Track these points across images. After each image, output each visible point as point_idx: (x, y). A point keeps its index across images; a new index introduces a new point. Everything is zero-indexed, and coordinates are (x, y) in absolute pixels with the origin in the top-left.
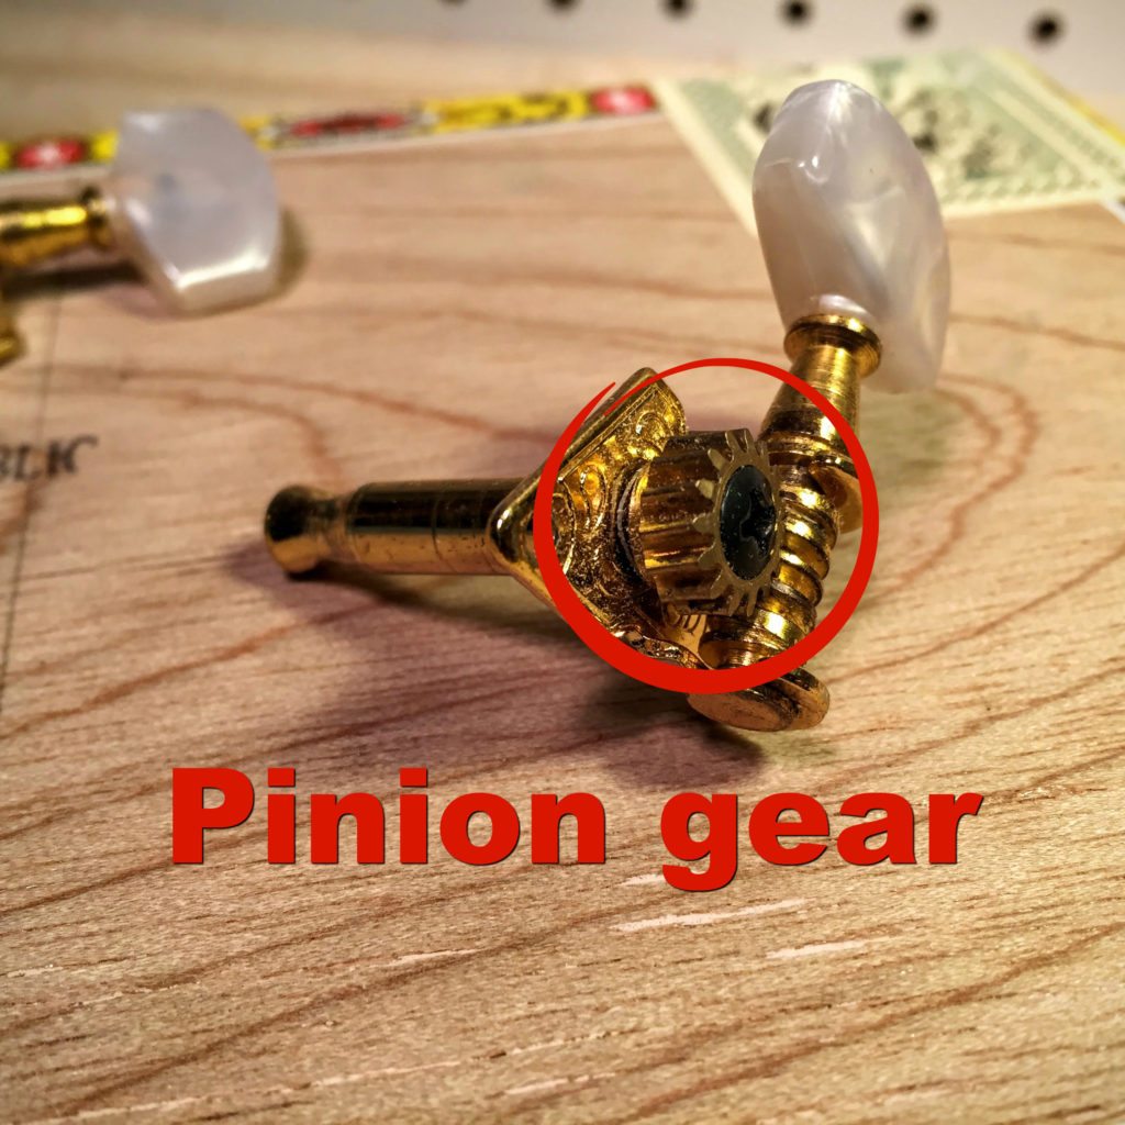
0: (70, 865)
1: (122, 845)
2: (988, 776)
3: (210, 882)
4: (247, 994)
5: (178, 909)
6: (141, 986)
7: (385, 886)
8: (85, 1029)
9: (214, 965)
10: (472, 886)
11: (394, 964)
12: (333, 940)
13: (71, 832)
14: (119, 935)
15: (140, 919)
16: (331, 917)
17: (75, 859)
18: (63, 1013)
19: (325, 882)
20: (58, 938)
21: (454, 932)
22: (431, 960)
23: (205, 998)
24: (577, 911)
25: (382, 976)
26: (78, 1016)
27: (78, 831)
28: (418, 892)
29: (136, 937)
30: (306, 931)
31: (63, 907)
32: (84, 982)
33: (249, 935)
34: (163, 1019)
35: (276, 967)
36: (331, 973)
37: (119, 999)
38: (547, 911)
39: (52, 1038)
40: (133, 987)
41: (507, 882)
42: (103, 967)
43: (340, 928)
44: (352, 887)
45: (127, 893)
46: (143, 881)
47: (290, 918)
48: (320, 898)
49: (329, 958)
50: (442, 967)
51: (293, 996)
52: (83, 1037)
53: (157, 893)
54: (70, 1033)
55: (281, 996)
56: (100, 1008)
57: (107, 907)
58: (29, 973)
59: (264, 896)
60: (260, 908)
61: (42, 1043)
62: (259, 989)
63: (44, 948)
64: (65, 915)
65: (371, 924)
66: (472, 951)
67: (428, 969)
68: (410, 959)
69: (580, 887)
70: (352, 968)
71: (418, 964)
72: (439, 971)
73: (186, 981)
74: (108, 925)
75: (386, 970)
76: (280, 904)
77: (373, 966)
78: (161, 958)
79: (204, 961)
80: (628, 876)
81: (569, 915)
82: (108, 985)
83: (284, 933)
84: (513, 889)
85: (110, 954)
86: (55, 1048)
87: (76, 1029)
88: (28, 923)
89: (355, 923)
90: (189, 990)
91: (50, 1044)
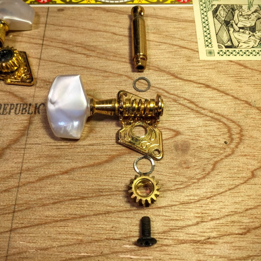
0: (29, 220)
1: (38, 217)
2: (196, 236)
3: (52, 229)
4: (55, 255)
5: (46, 234)
6: (38, 249)
7: (82, 237)
8: (28, 257)
9: (50, 248)
10: (96, 241)
11: (80, 255)
12: (70, 247)
13: (30, 212)
14: (35, 238)
15: (39, 235)
16: (71, 242)
17: (30, 219)
18: (25, 252)
19: (71, 234)
20: (26, 236)
21: (91, 250)
22: (86, 255)
23: (48, 254)
24: (113, 250)
25: (77, 257)
26: (27, 253)
27: (31, 212)
28: (87, 240)
29: (38, 239)
30: (67, 244)
31: (27, 230)
32: (29, 246)
33: (57, 243)
34: (41, 257)
35: (60, 250)
36: (69, 254)
37: (34, 251)
38: (108, 249)
39: (23, 257)
40: (37, 249)
41: (103, 241)
42: (32, 244)
43: (72, 245)
44: (76, 236)
45: (38, 228)
46: (41, 226)
47: (64, 241)
48: (70, 237)
49: (69, 251)
50: (88, 257)
51: (62, 258)
52: (27, 258)
53: (43, 230)
54: (25, 256)
55: (61, 257)
56: (31, 252)
57: (34, 231)
58: (21, 242)
59: (61, 235)
60: (59, 237)
61: (21, 258)
62: (57, 255)
63: (23, 237)
64: (27, 231)
65: (78, 245)
66: (93, 255)
67: (85, 257)
68: (83, 254)
69: (115, 245)
70: (73, 254)
71: (84, 256)
72: (87, 258)
73: (46, 250)
74: (34, 235)
75: (78, 256)
76: (63, 237)
77: (76, 254)
78: (42, 244)
79: (49, 247)
80: (124, 244)
81: (112, 251)
82: (33, 248)
83: (63, 243)
84: (103, 243)
85: (34, 241)
86: (23, 259)
87: (27, 256)
88: (21, 231)
89: (75, 244)
90: (46, 252)
91: (23, 258)
